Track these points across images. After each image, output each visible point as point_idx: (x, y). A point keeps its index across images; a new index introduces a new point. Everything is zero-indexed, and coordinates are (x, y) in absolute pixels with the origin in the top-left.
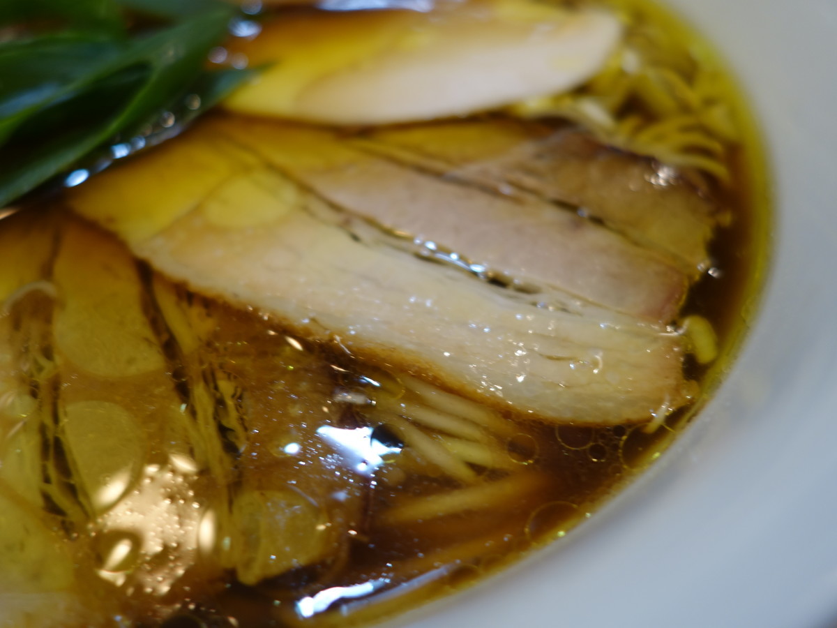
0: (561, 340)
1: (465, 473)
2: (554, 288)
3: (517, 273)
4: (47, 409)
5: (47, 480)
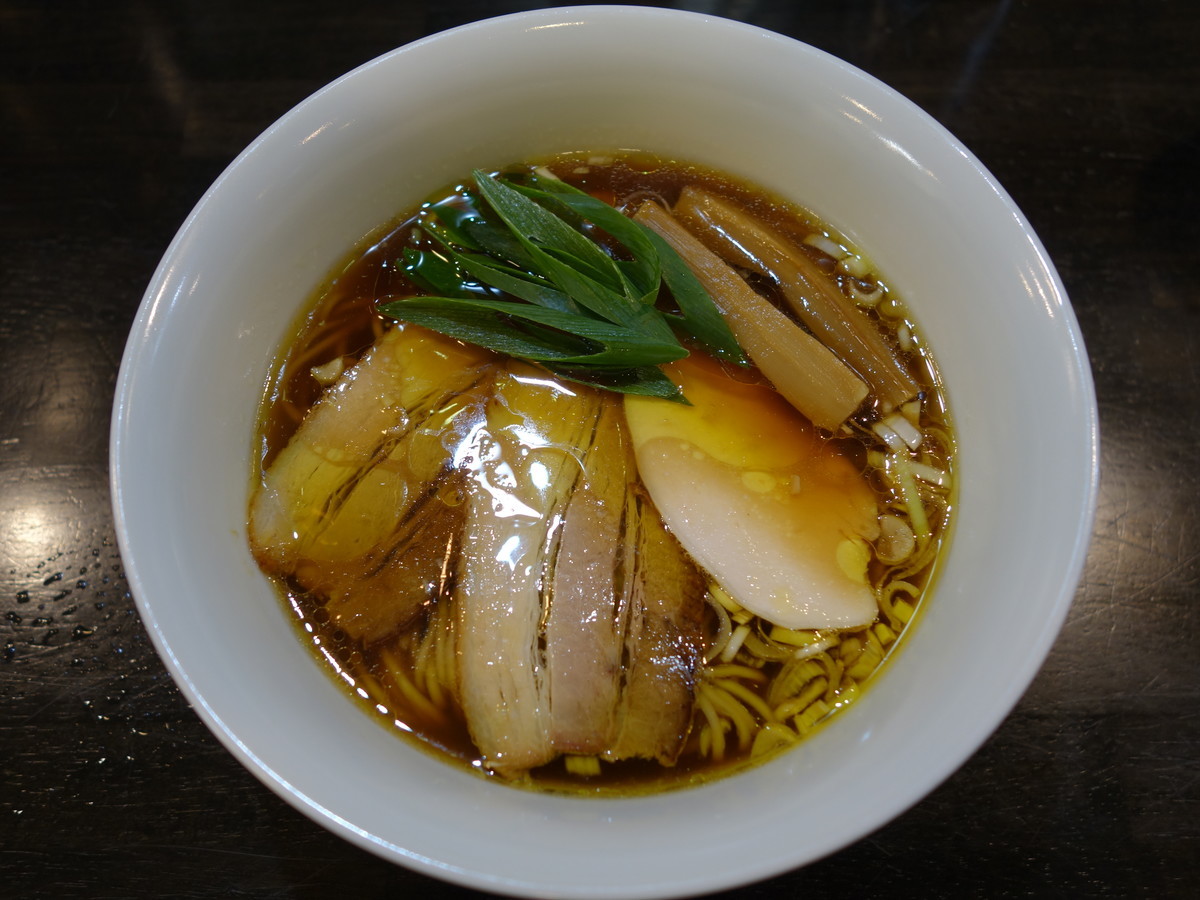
0: (515, 693)
1: (419, 680)
2: (550, 675)
3: (551, 652)
4: (370, 464)
5: (338, 491)
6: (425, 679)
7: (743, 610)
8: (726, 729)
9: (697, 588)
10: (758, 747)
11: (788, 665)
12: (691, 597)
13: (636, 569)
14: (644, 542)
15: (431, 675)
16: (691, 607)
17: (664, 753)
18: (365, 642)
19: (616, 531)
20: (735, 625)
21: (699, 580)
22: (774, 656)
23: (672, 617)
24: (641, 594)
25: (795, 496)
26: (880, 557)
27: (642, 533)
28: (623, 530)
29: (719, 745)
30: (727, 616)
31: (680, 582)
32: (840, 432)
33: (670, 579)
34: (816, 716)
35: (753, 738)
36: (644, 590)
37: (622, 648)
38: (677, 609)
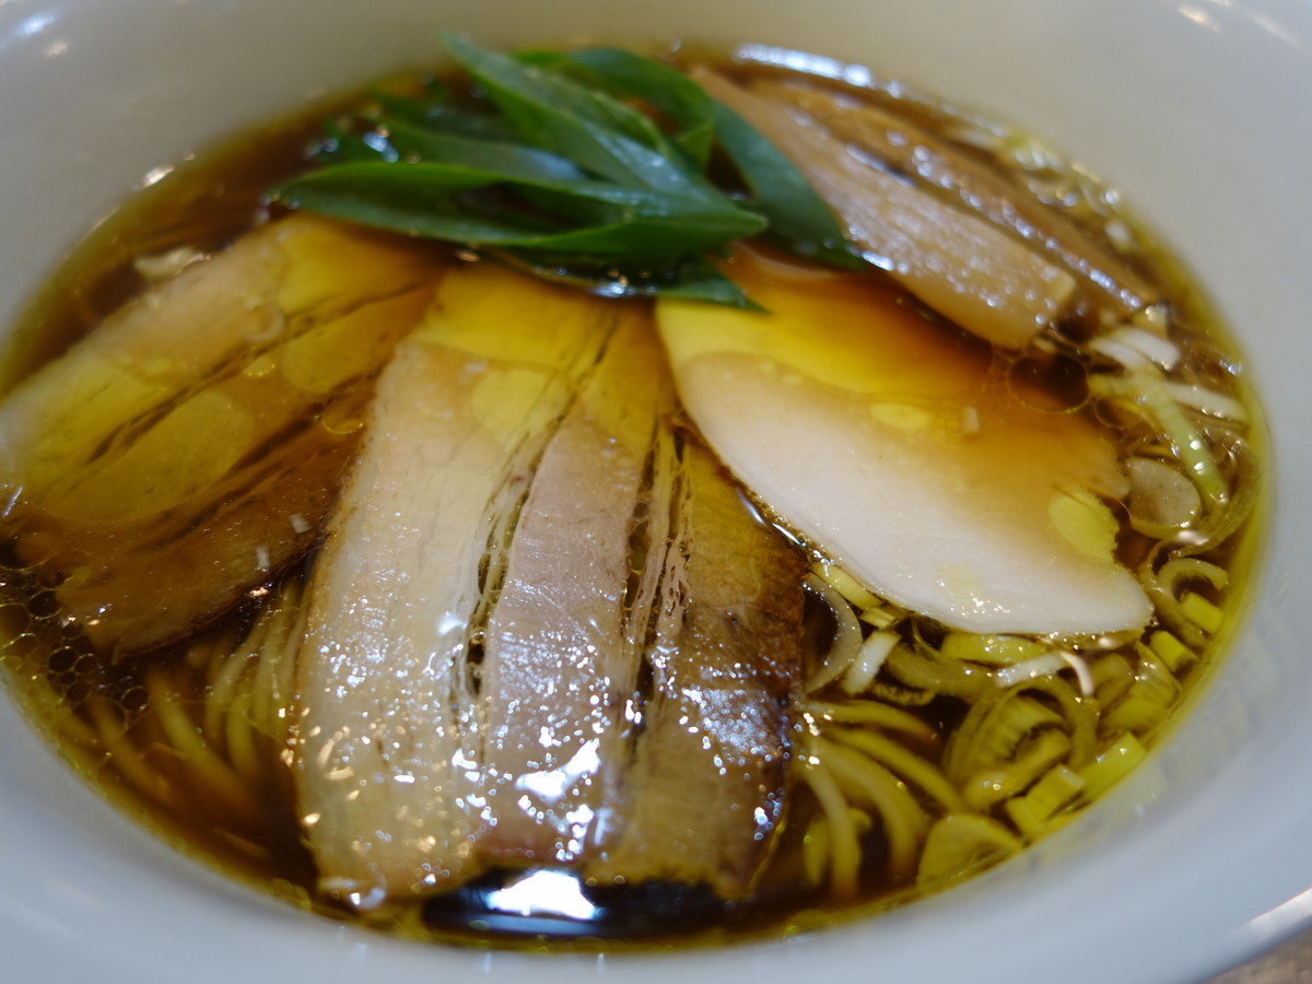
3: (493, 670)
4: (202, 384)
6: (224, 719)
7: (885, 605)
8: (860, 826)
9: (791, 570)
10: (932, 862)
11: (984, 701)
12: (777, 583)
13: (672, 535)
14: (688, 497)
15: (239, 710)
16: (778, 597)
17: (725, 866)
18: (117, 648)
19: (637, 479)
20: (868, 630)
21: (794, 557)
22: (952, 686)
23: (741, 612)
24: (680, 574)
25: (970, 439)
26: (1137, 523)
27: (684, 486)
28: (649, 475)
29: (848, 858)
30: (851, 613)
31: (757, 558)
32: (1032, 347)
33: (736, 554)
34: (1054, 801)
35: (920, 845)
36: (686, 568)
37: (638, 664)
38: (751, 599)
